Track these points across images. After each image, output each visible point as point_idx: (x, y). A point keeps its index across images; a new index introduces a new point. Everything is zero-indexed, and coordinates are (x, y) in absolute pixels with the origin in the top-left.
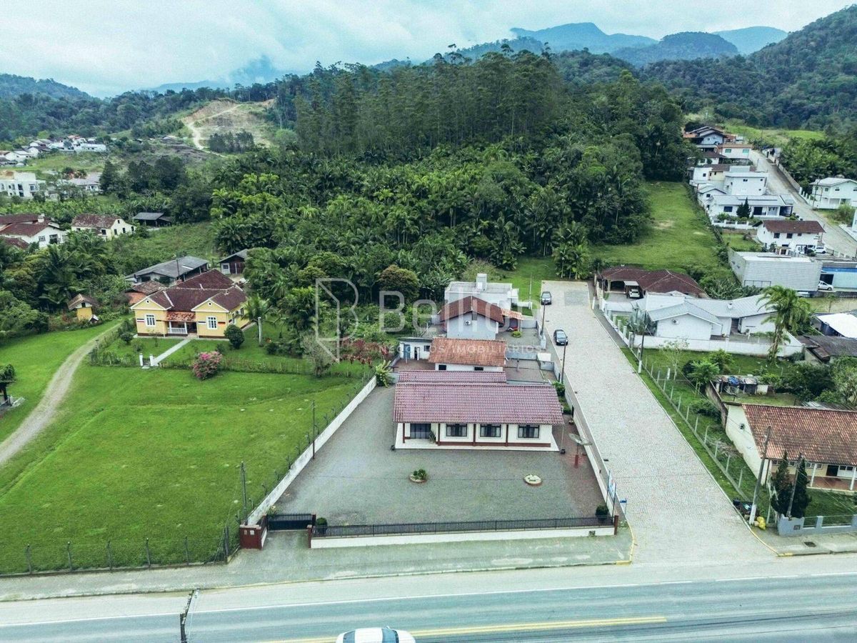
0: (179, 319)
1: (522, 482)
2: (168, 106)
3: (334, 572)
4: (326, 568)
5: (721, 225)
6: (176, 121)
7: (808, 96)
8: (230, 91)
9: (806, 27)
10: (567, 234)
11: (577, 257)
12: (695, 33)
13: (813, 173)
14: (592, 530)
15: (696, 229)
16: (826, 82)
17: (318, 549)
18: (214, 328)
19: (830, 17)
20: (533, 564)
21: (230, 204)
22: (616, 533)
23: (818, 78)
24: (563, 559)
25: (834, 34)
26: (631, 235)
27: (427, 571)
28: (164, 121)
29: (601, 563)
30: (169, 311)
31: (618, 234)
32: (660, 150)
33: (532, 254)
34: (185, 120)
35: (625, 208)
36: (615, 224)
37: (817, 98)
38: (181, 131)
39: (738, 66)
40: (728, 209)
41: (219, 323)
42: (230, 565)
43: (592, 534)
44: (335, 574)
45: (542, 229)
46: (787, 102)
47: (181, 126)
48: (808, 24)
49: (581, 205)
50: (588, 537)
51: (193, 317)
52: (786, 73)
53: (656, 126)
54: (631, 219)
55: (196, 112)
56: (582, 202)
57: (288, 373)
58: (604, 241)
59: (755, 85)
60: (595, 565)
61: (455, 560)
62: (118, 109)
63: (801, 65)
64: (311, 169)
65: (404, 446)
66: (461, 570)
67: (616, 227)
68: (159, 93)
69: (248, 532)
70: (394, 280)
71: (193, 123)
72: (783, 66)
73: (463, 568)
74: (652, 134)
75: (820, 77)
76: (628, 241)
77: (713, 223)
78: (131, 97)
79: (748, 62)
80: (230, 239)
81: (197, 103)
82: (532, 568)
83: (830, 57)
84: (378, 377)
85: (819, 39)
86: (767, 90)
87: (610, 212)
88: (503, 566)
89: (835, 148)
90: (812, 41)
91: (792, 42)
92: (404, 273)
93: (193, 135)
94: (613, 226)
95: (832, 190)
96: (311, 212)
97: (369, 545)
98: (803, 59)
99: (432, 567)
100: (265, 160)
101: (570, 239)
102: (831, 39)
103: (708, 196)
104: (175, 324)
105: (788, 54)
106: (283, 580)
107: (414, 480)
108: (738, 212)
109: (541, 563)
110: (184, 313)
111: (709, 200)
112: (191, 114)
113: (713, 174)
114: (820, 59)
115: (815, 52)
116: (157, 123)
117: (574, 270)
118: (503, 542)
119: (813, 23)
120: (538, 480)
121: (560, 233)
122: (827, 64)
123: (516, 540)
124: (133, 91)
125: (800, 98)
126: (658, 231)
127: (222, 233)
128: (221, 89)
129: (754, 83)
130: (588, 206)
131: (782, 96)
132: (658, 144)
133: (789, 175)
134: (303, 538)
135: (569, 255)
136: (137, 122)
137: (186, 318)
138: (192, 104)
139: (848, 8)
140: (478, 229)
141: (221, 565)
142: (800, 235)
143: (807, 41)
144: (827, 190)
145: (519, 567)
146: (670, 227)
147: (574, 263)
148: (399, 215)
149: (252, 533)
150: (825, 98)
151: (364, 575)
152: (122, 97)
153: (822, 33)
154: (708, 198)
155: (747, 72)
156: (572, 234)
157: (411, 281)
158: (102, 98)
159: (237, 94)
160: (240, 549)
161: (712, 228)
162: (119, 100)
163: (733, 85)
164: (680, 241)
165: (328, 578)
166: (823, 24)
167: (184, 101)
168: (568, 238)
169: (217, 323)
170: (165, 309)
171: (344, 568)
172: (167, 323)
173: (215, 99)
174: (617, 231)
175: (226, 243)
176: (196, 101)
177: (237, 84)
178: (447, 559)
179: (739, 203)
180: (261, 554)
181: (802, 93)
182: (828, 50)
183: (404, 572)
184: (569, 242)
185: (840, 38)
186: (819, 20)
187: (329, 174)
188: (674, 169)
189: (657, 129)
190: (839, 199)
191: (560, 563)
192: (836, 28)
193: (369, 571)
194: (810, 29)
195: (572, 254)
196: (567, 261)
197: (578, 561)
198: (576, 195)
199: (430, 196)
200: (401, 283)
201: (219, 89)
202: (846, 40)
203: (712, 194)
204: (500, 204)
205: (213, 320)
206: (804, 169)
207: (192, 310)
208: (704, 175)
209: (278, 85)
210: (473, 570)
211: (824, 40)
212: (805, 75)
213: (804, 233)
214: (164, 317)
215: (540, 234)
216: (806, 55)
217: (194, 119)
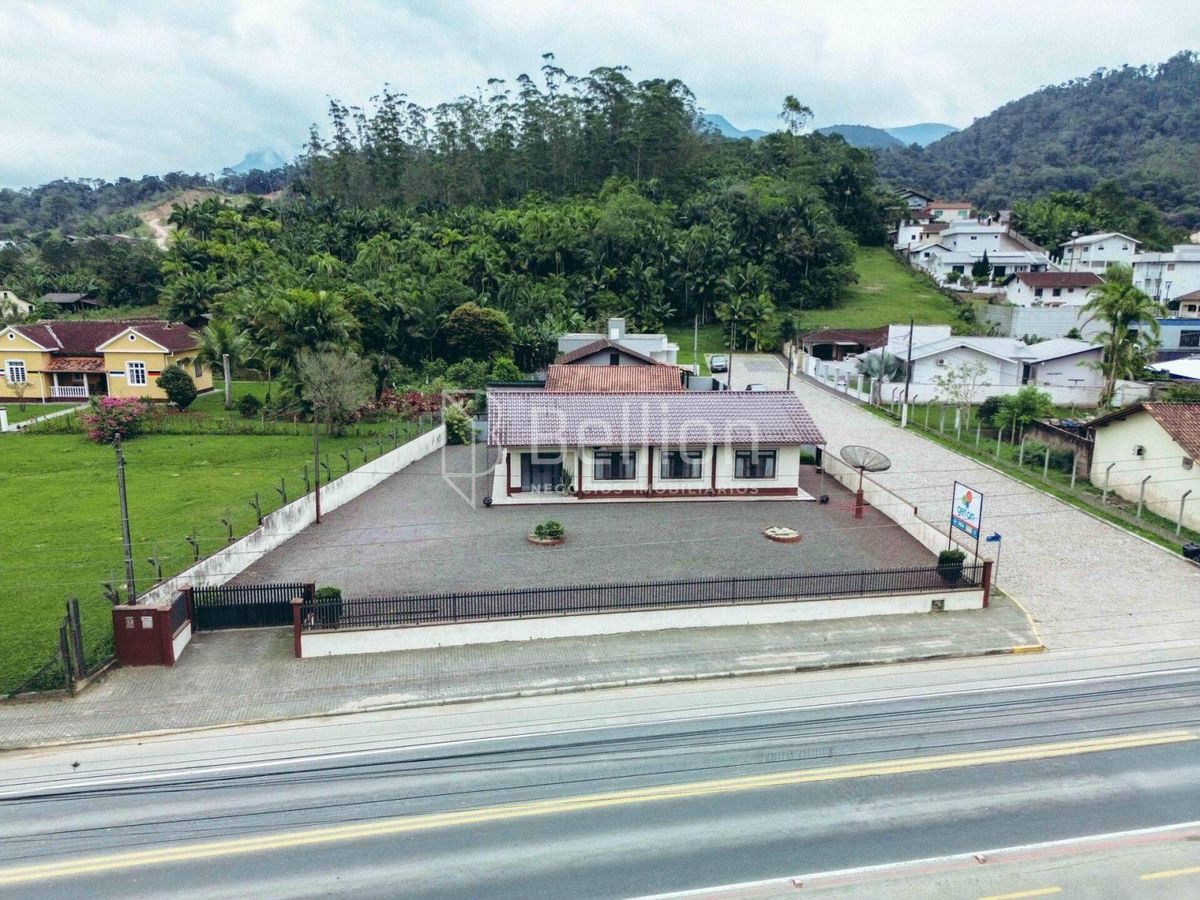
0: (73, 366)
1: (760, 537)
2: (121, 199)
3: (356, 698)
4: (339, 691)
5: (953, 286)
6: (130, 216)
7: (1007, 191)
8: (216, 178)
9: (995, 112)
10: (739, 282)
11: (758, 314)
12: (853, 126)
13: (1060, 235)
14: (938, 597)
15: (917, 292)
16: (1029, 175)
17: (317, 658)
18: (141, 384)
19: (1023, 101)
20: (832, 659)
21: (195, 260)
22: (986, 604)
23: (1017, 170)
24: (895, 650)
25: (1029, 119)
26: (830, 294)
27: (590, 682)
28: (113, 217)
29: (983, 650)
30: (52, 354)
31: (811, 292)
32: (851, 201)
33: (684, 324)
34: (145, 216)
35: (820, 256)
36: (804, 278)
37: (1020, 194)
38: (138, 230)
39: (915, 156)
40: (959, 268)
41: (151, 373)
42: (81, 699)
43: (938, 606)
44: (360, 701)
45: (699, 280)
46: (982, 199)
47: (138, 223)
48: (997, 109)
49: (753, 251)
50: (930, 613)
51: (101, 364)
52: (976, 166)
53: (843, 166)
54: (830, 271)
55: (162, 205)
56: (756, 248)
57: (275, 434)
58: (790, 304)
59: (939, 180)
60: (969, 656)
61: (651, 660)
62: (42, 203)
63: (994, 157)
64: (332, 216)
65: (509, 501)
66: (672, 677)
67: (808, 283)
68: (107, 182)
69: (138, 623)
70: (471, 324)
71: (158, 220)
72: (972, 158)
73: (673, 674)
74: (839, 178)
75: (1020, 169)
76: (826, 302)
77: (941, 284)
78: (62, 186)
79: (926, 152)
80: (193, 306)
81: (164, 194)
82: (833, 667)
83: (1029, 146)
84: (449, 426)
85: (1013, 126)
86: (954, 186)
87: (798, 261)
88: (766, 666)
89: (1083, 205)
90: (1005, 127)
91: (979, 129)
92: (488, 313)
93: (156, 235)
94: (802, 281)
95: (1093, 249)
96: (331, 263)
97: (443, 645)
98: (996, 150)
99: (600, 676)
100: (259, 208)
101: (744, 290)
102: (1027, 126)
103: (927, 255)
104: (65, 379)
105: (976, 142)
106: (224, 720)
107: (538, 540)
108: (974, 273)
109: (850, 658)
110: (83, 359)
111: (928, 261)
112: (154, 208)
113: (925, 237)
114: (1017, 149)
115: (1008, 141)
116: (100, 219)
117: (754, 335)
118: (749, 628)
119: (1002, 107)
120: (793, 534)
121: (728, 281)
122: (1026, 155)
123: (778, 624)
124: (66, 178)
125: (997, 193)
126: (866, 294)
127: (180, 296)
128: (202, 175)
129: (937, 177)
130: (764, 253)
131: (975, 191)
132: (848, 192)
133: (1027, 240)
134: (282, 641)
135: (745, 313)
136: (69, 217)
137: (87, 367)
138: (157, 194)
139: (1043, 89)
140: (602, 281)
141: (58, 698)
142: (1071, 291)
143: (998, 127)
144: (1086, 249)
145: (802, 665)
146: (882, 290)
147: (754, 325)
148: (474, 254)
149: (148, 622)
150: (1030, 194)
151: (435, 698)
152: (49, 187)
153: (1016, 118)
154: (926, 259)
155: (927, 164)
156: (747, 282)
157: (501, 326)
158: (17, 189)
159: (225, 182)
160: (116, 666)
161: (942, 291)
162: (45, 189)
163: (911, 179)
164: (901, 304)
165: (340, 710)
166: (1014, 108)
167: (144, 190)
168: (740, 288)
169: (146, 374)
170: (45, 350)
171: (385, 689)
172: (49, 375)
173: (191, 188)
174: (808, 289)
175: (187, 313)
176: (162, 191)
177: (225, 169)
178: (633, 661)
179: (974, 261)
180: (169, 675)
181: (1000, 188)
182: (1024, 139)
183: (532, 688)
184: (743, 295)
185: (1038, 125)
186: (1010, 105)
187: (362, 222)
188: (872, 228)
189: (845, 171)
190: (1103, 262)
191: (891, 655)
192: (1031, 112)
193: (447, 693)
194: (999, 114)
195: (749, 311)
196: (743, 323)
197: (930, 650)
198: (745, 238)
199: (522, 236)
200: (483, 329)
201: (198, 174)
202: (1045, 128)
203: (931, 252)
204: (633, 242)
205: (139, 369)
206: (1047, 231)
207: (98, 350)
208: (914, 237)
209: (288, 171)
210: (699, 676)
211: (1018, 127)
212: (1000, 168)
213: (1078, 287)
214: (42, 364)
215: (697, 289)
216: (999, 144)
217: (158, 216)
